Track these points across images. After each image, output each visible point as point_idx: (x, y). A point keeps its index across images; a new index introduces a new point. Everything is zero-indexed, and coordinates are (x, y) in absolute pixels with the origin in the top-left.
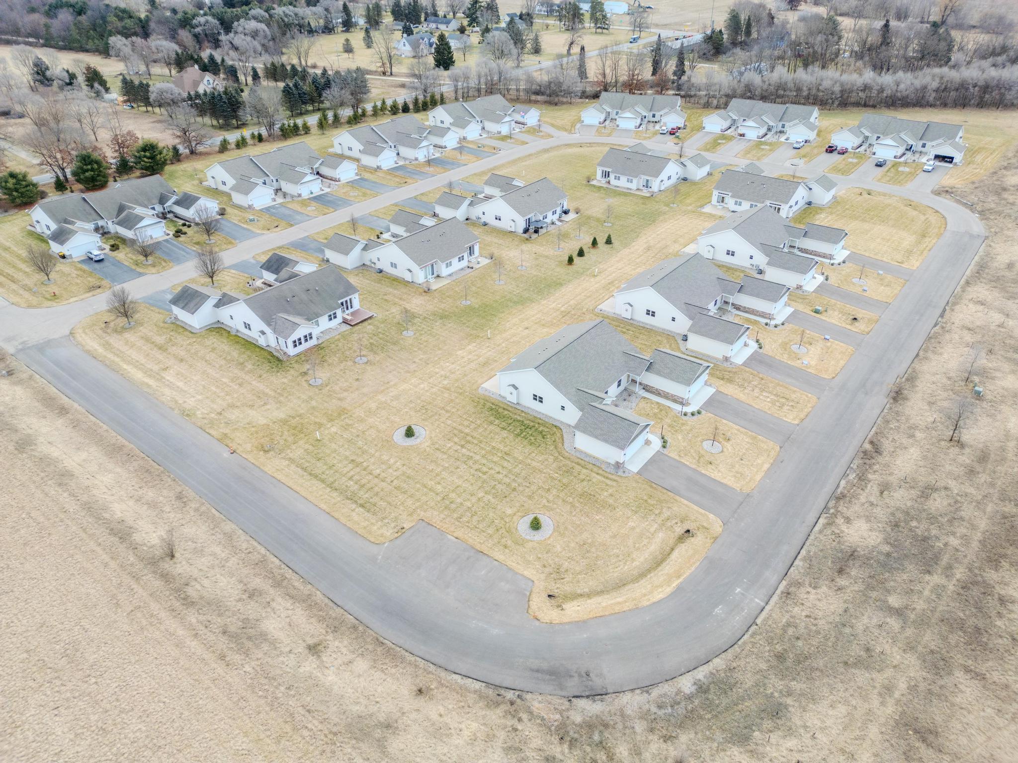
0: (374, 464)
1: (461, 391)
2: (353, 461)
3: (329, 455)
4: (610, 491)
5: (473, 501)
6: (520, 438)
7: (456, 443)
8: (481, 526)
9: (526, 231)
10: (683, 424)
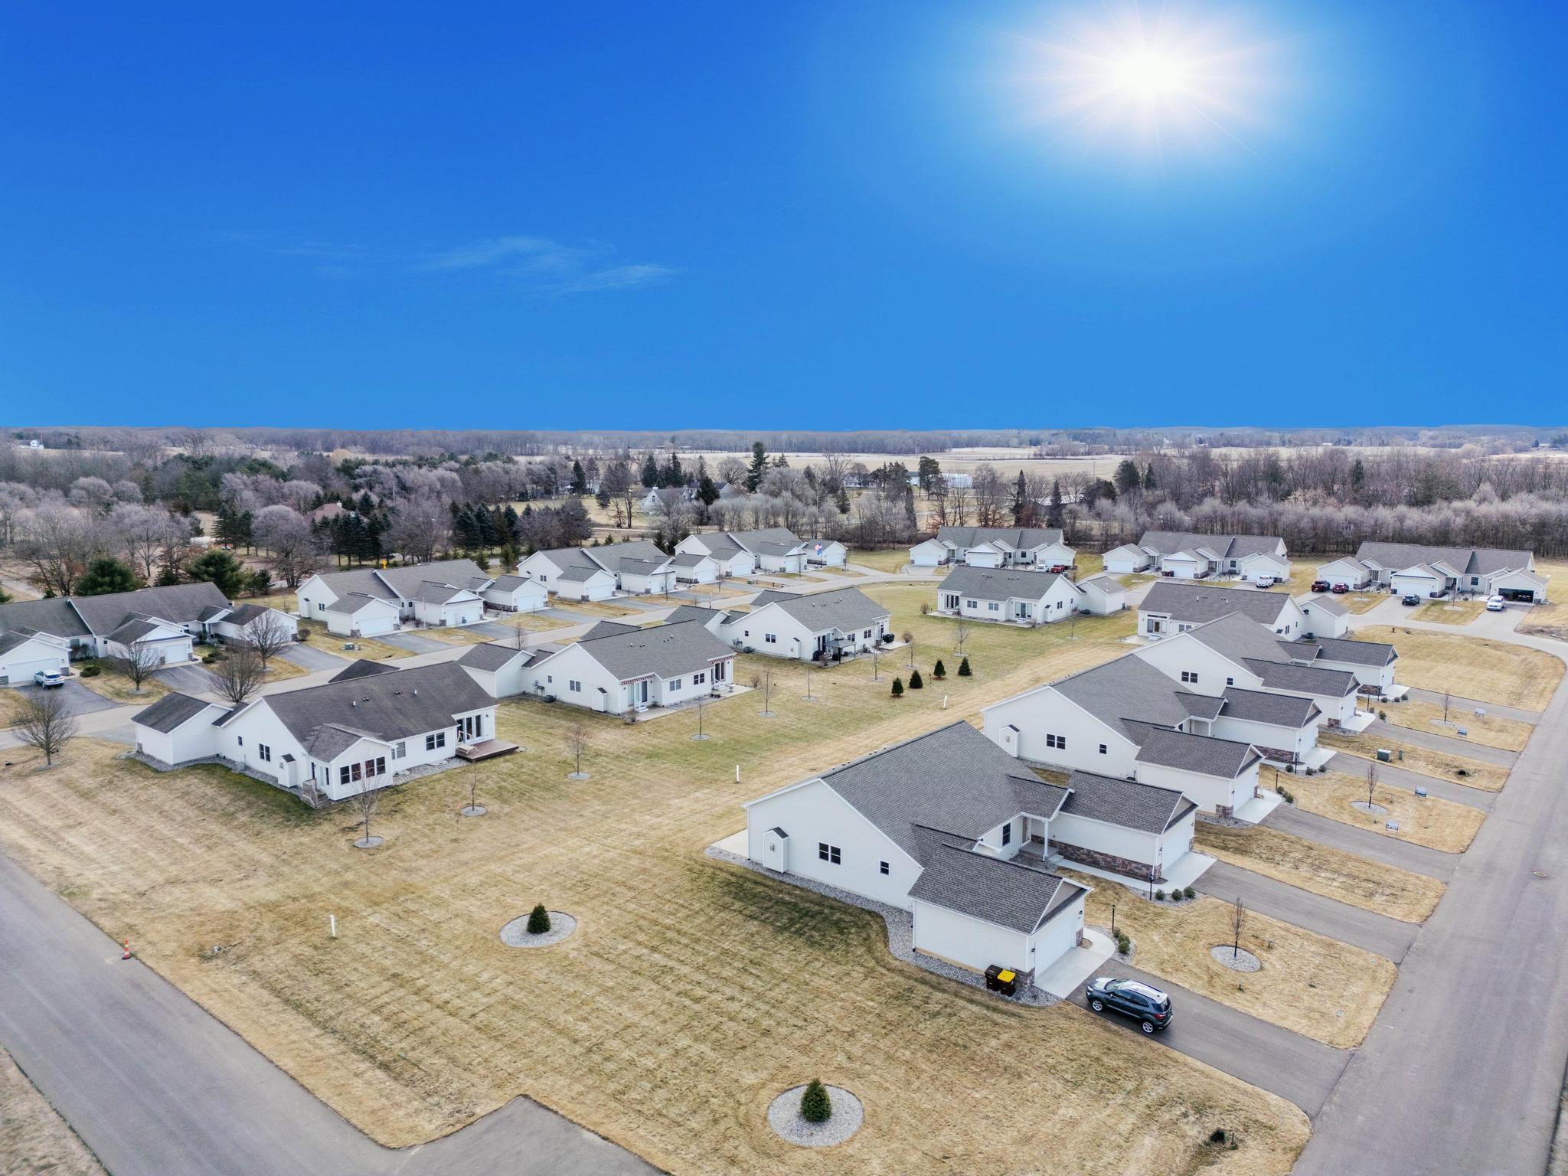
0: (440, 982)
1: (666, 854)
2: (395, 976)
3: (345, 965)
4: (1005, 1037)
5: (662, 1056)
6: (787, 934)
7: (640, 943)
8: (673, 1112)
9: (817, 656)
10: (1158, 915)
